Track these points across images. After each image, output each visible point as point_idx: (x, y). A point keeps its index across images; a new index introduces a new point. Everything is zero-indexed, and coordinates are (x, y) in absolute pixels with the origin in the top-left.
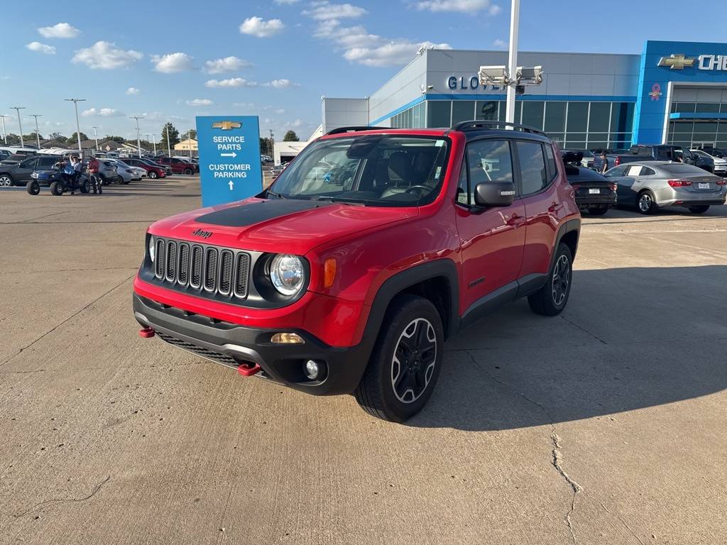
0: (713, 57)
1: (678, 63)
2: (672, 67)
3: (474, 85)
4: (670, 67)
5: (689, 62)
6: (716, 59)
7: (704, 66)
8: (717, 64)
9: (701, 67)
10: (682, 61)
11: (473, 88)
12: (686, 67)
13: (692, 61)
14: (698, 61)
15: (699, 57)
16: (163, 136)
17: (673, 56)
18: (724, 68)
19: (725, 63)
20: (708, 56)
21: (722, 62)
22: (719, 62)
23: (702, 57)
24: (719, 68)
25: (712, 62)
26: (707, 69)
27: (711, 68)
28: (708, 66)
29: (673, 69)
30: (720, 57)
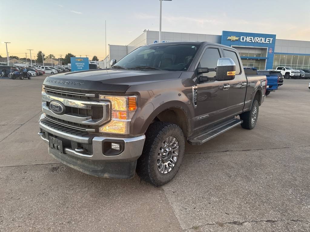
0: (245, 37)
1: (233, 39)
5: (237, 38)
6: (246, 38)
9: (241, 41)
10: (234, 38)
12: (236, 40)
14: (240, 38)
15: (240, 37)
16: (38, 57)
17: (232, 36)
18: (249, 41)
19: (249, 39)
20: (244, 37)
21: (248, 39)
22: (247, 39)
23: (241, 37)
24: (247, 41)
25: (245, 39)
26: (243, 41)
27: (245, 41)
28: (244, 40)
29: (232, 41)
30: (248, 37)
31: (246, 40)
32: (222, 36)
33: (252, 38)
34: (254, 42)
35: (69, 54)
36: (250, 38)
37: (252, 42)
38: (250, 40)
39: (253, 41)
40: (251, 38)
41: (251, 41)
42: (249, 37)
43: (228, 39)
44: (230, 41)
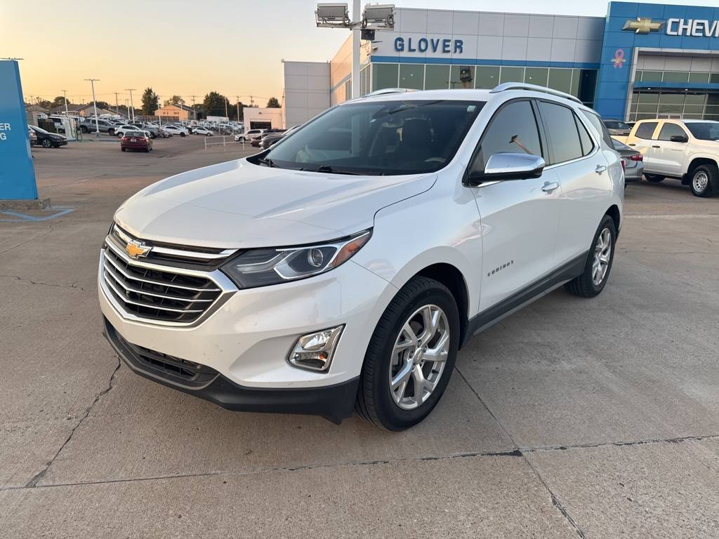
0: (682, 21)
1: (643, 27)
2: (638, 31)
3: (423, 47)
4: (635, 30)
5: (656, 25)
6: (686, 23)
7: (671, 31)
8: (686, 29)
9: (669, 32)
10: (647, 24)
11: (422, 51)
12: (653, 30)
13: (659, 25)
14: (666, 25)
15: (667, 20)
16: (143, 101)
17: (639, 19)
18: (694, 34)
19: (695, 27)
20: (677, 20)
21: (692, 27)
22: (689, 27)
23: (670, 21)
24: (688, 34)
25: (681, 26)
26: (675, 33)
27: (680, 33)
28: (677, 30)
29: (639, 33)
30: (690, 21)
31: (685, 30)
32: (608, 20)
33: (706, 22)
34: (710, 35)
35: (212, 93)
36: (698, 24)
37: (704, 35)
38: (698, 30)
39: (708, 34)
40: (703, 24)
41: (701, 34)
42: (696, 21)
43: (625, 28)
44: (631, 34)
